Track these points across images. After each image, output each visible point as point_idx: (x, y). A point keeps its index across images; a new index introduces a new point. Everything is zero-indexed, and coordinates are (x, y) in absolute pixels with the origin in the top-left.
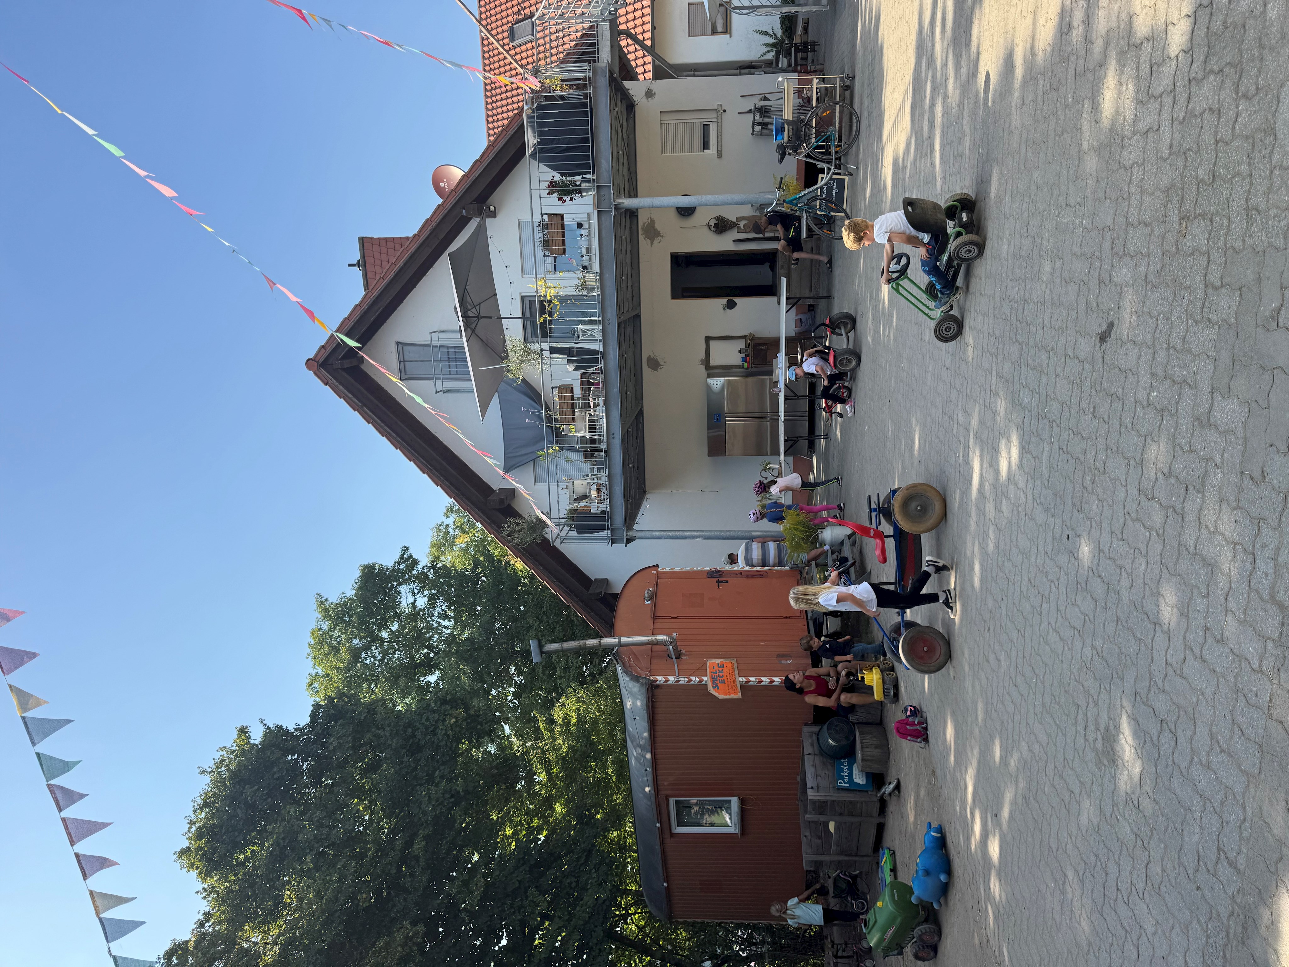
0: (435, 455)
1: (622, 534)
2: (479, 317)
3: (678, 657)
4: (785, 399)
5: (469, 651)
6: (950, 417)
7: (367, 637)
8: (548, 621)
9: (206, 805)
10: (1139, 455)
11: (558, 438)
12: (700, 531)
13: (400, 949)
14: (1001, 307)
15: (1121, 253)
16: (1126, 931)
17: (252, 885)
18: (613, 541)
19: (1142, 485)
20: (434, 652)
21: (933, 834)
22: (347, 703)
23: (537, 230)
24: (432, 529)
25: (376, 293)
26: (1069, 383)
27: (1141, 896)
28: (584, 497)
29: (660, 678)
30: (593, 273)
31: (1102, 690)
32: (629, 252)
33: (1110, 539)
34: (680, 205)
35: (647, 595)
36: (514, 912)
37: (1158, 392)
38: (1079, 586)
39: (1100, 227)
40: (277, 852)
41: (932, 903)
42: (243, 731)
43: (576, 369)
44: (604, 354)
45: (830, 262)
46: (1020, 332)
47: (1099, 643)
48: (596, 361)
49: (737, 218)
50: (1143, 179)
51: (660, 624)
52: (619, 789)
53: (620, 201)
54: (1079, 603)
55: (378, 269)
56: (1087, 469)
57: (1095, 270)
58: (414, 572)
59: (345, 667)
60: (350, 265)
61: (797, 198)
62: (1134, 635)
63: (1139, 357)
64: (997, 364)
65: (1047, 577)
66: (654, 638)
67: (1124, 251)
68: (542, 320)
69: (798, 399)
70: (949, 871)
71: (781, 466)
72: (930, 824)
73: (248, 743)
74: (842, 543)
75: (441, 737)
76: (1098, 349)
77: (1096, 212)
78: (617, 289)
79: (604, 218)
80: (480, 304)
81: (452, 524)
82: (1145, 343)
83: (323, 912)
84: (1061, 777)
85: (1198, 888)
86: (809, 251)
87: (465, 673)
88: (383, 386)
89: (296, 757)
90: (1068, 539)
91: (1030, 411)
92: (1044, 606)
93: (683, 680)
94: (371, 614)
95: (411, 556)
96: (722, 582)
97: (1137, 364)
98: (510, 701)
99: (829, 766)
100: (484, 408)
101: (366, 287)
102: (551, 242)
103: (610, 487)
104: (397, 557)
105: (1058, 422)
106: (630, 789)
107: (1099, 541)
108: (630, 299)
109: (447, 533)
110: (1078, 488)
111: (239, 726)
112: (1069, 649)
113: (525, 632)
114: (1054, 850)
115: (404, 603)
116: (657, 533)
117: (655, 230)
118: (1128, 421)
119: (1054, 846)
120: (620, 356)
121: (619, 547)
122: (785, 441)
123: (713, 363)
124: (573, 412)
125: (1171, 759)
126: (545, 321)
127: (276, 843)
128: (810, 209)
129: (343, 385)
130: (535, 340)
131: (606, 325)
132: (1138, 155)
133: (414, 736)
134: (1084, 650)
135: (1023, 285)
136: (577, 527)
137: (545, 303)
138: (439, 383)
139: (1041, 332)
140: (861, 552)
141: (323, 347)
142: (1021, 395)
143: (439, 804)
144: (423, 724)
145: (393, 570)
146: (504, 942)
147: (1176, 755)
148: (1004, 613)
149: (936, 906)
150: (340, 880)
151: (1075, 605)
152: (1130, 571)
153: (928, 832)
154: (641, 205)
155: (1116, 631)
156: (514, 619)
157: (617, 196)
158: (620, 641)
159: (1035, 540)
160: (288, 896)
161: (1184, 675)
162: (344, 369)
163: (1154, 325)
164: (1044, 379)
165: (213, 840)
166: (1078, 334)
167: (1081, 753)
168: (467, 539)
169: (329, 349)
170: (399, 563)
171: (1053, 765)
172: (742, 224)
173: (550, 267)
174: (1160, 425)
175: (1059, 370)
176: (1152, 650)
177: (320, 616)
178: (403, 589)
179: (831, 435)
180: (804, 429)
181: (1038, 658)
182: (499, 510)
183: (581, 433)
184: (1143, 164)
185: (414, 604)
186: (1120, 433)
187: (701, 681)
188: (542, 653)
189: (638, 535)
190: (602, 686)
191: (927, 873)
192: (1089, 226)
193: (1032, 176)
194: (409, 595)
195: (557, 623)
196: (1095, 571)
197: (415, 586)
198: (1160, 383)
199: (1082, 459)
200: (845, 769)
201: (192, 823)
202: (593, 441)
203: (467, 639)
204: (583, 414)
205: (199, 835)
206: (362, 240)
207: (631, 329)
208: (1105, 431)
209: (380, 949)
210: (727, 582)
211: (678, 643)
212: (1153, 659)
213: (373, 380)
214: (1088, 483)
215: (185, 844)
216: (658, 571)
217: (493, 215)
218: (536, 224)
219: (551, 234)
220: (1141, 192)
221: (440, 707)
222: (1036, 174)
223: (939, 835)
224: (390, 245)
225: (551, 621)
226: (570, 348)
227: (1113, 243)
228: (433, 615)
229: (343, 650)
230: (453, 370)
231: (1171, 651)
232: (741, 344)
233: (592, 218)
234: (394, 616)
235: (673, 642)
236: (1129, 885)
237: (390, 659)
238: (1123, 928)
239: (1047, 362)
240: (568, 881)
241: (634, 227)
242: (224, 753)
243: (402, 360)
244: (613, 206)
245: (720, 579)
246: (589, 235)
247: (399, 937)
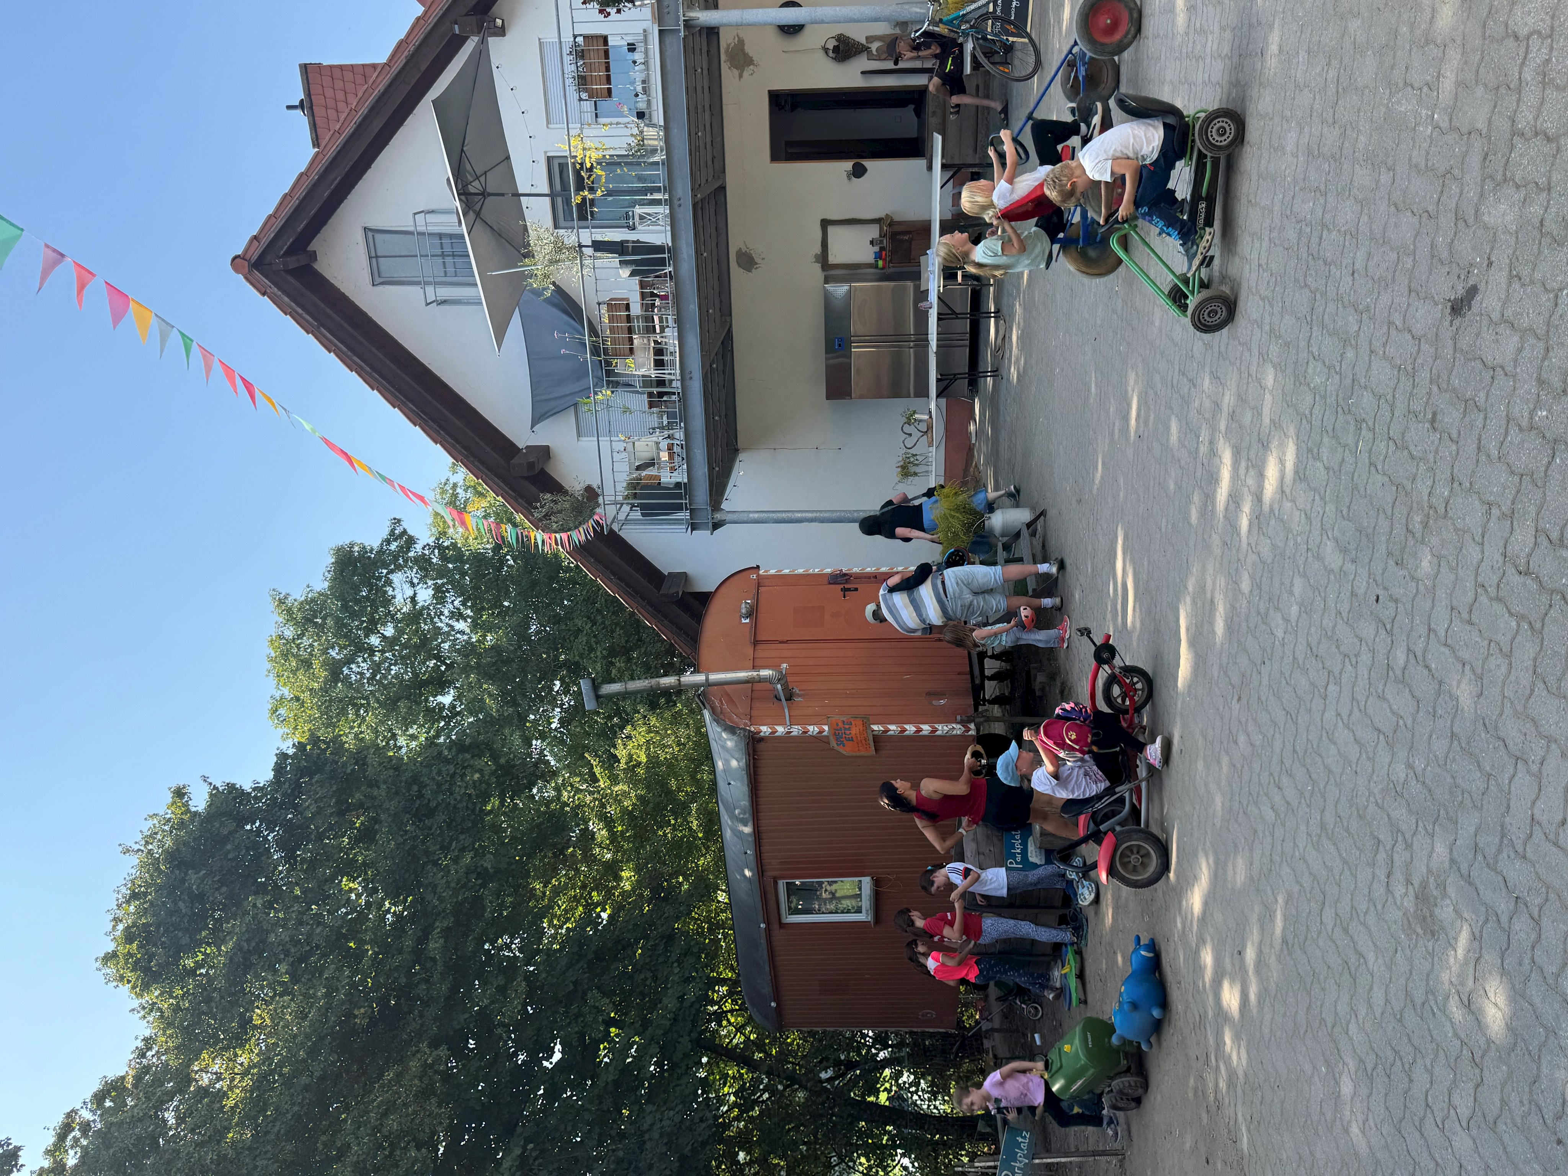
0: (430, 398)
1: (705, 516)
2: (484, 194)
3: (789, 698)
4: (939, 319)
5: (494, 664)
6: (1191, 381)
7: (349, 645)
8: (603, 623)
9: (134, 896)
10: (1509, 502)
11: (612, 380)
12: (816, 511)
13: (416, 1082)
14: (1282, 229)
15: (1499, 178)
16: (1437, 1164)
17: (208, 1000)
18: (694, 527)
19: (1509, 548)
20: (446, 664)
21: (1143, 953)
22: (325, 750)
23: (567, 59)
24: (434, 490)
25: (331, 152)
26: (1393, 367)
27: (1464, 1124)
28: (651, 463)
29: (765, 730)
30: (654, 126)
31: (1420, 829)
32: (706, 90)
33: (1448, 617)
34: (784, 22)
35: (744, 611)
36: (570, 1023)
37: (1549, 411)
38: (1391, 673)
39: (1464, 130)
40: (239, 958)
41: (1139, 1043)
42: (179, 793)
43: (633, 274)
44: (673, 251)
45: (1005, 110)
46: (1312, 272)
47: (1419, 764)
48: (662, 262)
49: (867, 38)
50: (1548, 61)
51: (763, 652)
52: (707, 848)
53: (693, 14)
54: (1389, 696)
55: (332, 113)
56: (1415, 505)
57: (1450, 198)
58: (411, 554)
59: (321, 689)
60: (289, 107)
61: (959, 17)
62: (1479, 766)
63: (1520, 350)
64: (1272, 315)
65: (1338, 647)
66: (755, 674)
67: (1505, 175)
68: (579, 200)
69: (957, 318)
70: (1164, 1003)
71: (931, 417)
72: (1138, 939)
73: (188, 811)
74: (1018, 535)
75: (459, 798)
76: (1447, 323)
77: (1459, 104)
78: (690, 150)
79: (669, 39)
80: (485, 173)
81: (461, 483)
82: (1531, 329)
83: (308, 1037)
84: (1346, 930)
85: (1559, 1142)
86: (974, 92)
87: (490, 695)
88: (347, 294)
89: (257, 824)
90: (1377, 601)
91: (1324, 397)
92: (1331, 687)
93: (796, 730)
94: (353, 615)
95: (405, 532)
96: (849, 590)
97: (1515, 361)
98: (556, 729)
99: (995, 840)
100: (500, 334)
101: (316, 143)
102: (589, 79)
103: (687, 446)
104: (385, 533)
105: (1370, 424)
106: (722, 849)
107: (1429, 617)
108: (710, 162)
109: (455, 496)
110: (1398, 529)
111: (174, 786)
112: (1368, 759)
113: (572, 638)
114: (1329, 1025)
115: (399, 600)
116: (756, 515)
117: (746, 55)
118: (1492, 447)
119: (1330, 1020)
120: (696, 252)
121: (702, 535)
122: (938, 380)
123: (832, 259)
124: (631, 340)
125: (1529, 955)
126: (584, 199)
127: (238, 947)
128: (978, 33)
129: (288, 296)
130: (569, 224)
131: (676, 207)
132: (1542, 20)
133: (420, 796)
134: (1393, 766)
135: (1322, 201)
136: (643, 507)
137: (583, 174)
138: (430, 290)
139: (1350, 279)
140: (1044, 546)
141: (255, 238)
142: (1310, 370)
143: (462, 887)
144: (433, 779)
145: (381, 552)
146: (557, 1056)
147: (1537, 952)
148: (1265, 682)
149: (1144, 1047)
150: (327, 995)
151: (1382, 698)
152: (1479, 671)
153: (1135, 950)
154: (725, 21)
155: (1449, 752)
156: (557, 620)
157: (688, 7)
158: (707, 679)
159: (1321, 590)
160: (259, 1015)
161: (1561, 842)
162: (288, 272)
163: (1550, 304)
164: (1350, 354)
165: (148, 943)
166: (1413, 294)
167: (1379, 907)
168: (486, 504)
169: (265, 242)
170: (388, 542)
171: (1333, 911)
172: (874, 46)
173: (589, 117)
174: (1550, 463)
175: (1377, 344)
176: (1509, 793)
177: (281, 620)
178: (397, 578)
179: (1004, 372)
180: (962, 363)
181: (1318, 759)
182: (527, 478)
183: (642, 371)
184: (1550, 36)
185: (413, 599)
186: (1478, 461)
187: (821, 732)
188: (598, 697)
189: (729, 517)
190: (681, 710)
191: (1135, 1006)
192: (1445, 125)
193: (1346, 27)
194: (406, 586)
195: (617, 624)
196: (1420, 658)
197: (413, 574)
198: (1554, 398)
199: (1409, 488)
200: (1018, 844)
201: (117, 920)
202: (661, 383)
203: (492, 647)
204: (646, 341)
205: (129, 937)
206: (305, 69)
207: (712, 210)
208: (1450, 453)
209: (390, 1081)
210: (856, 589)
211: (789, 679)
212: (1508, 807)
213: (332, 286)
214: (1417, 527)
215: (111, 947)
216: (758, 575)
217: (501, 32)
218: (566, 50)
219: (590, 67)
220: (1543, 82)
221: (457, 755)
222: (1354, 25)
223: (1151, 955)
224: (349, 76)
225: (607, 623)
226: (622, 242)
227: (1485, 159)
228: (442, 613)
229: (316, 664)
230: (450, 269)
231: (1540, 804)
232: (874, 232)
233: (650, 38)
234: (386, 615)
235: (782, 678)
236: (1445, 1105)
237: (384, 677)
238: (1433, 1158)
239: (1356, 328)
240: (642, 976)
241: (713, 50)
242: (156, 821)
243: (373, 254)
244: (681, 23)
245: (847, 586)
246: (646, 63)
247: (414, 1065)
